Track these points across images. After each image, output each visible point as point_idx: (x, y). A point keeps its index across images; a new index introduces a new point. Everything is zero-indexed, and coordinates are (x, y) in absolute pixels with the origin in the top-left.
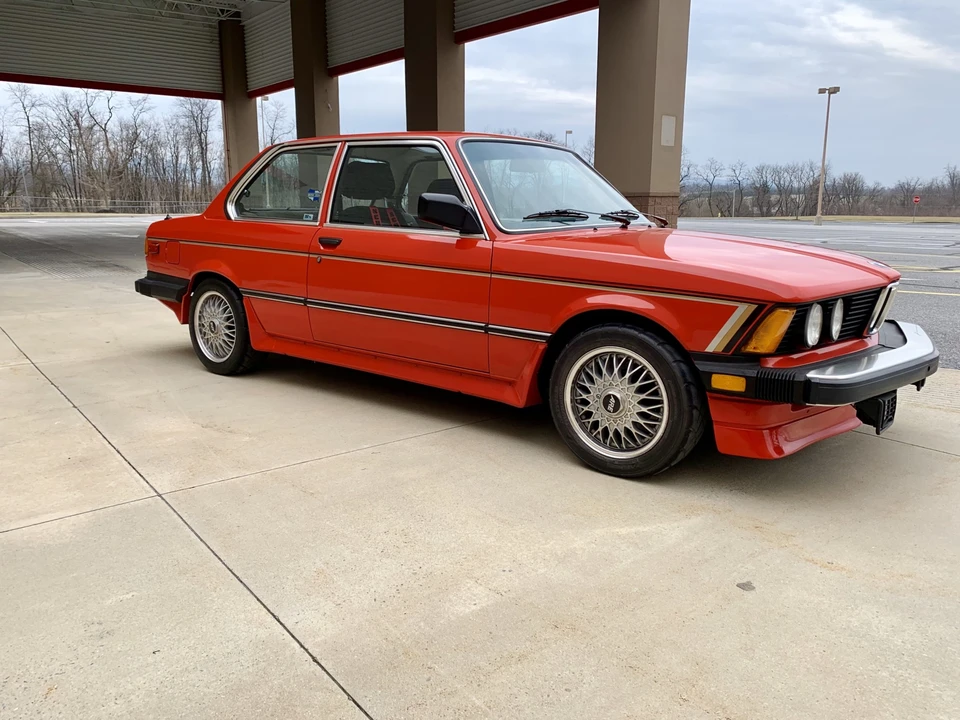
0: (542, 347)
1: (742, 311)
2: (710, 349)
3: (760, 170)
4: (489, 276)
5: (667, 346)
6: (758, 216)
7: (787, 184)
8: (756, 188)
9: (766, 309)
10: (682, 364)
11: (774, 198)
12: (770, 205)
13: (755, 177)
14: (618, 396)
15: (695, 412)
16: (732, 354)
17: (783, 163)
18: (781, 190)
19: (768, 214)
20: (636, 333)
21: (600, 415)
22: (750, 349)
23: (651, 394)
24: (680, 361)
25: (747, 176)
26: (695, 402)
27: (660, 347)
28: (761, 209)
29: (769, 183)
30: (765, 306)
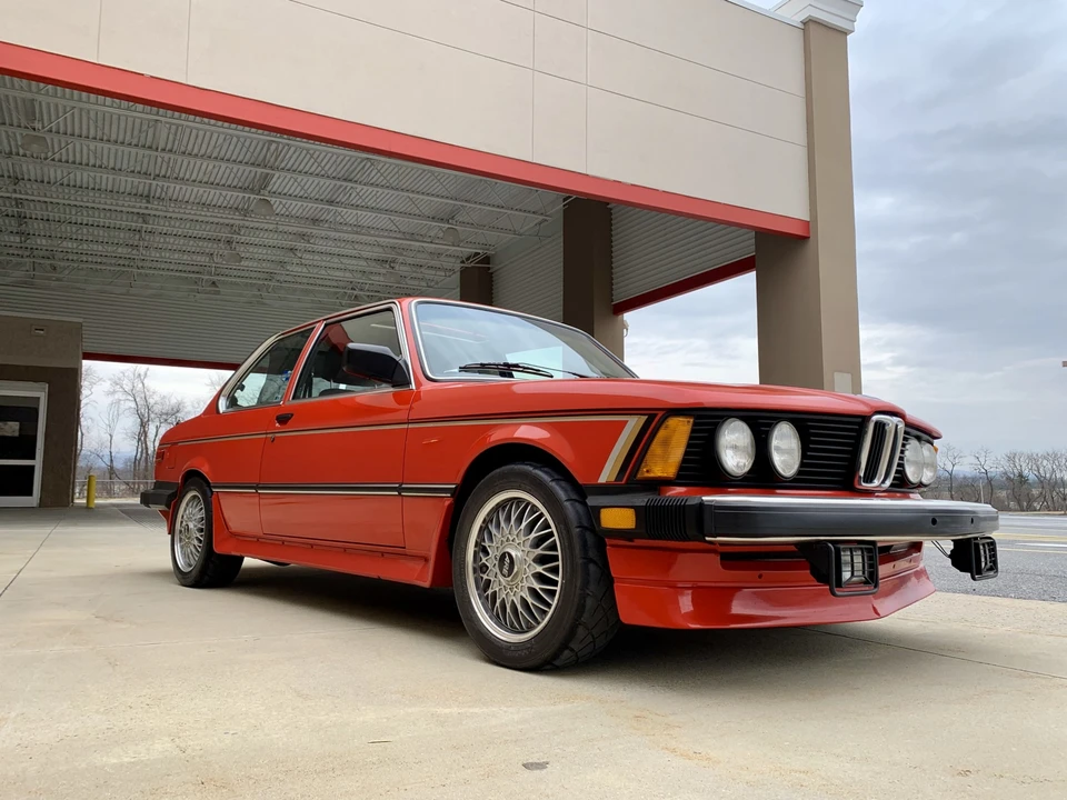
0: (447, 503)
1: (633, 424)
2: (603, 479)
3: (1011, 458)
4: (405, 426)
5: (563, 484)
6: (1016, 511)
7: (1048, 475)
8: (1009, 478)
9: (656, 419)
10: (577, 504)
11: (1035, 492)
12: (1030, 500)
13: (1005, 466)
14: (513, 554)
15: (592, 567)
16: (626, 483)
17: (1039, 450)
18: (1041, 481)
19: (1030, 508)
20: (531, 469)
21: (499, 583)
22: (643, 474)
23: (547, 549)
24: (575, 500)
25: (996, 465)
26: (592, 554)
27: (553, 484)
28: (1019, 502)
29: (1026, 473)
30: (656, 415)
